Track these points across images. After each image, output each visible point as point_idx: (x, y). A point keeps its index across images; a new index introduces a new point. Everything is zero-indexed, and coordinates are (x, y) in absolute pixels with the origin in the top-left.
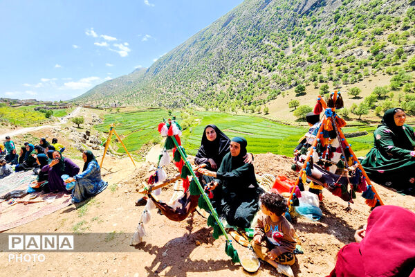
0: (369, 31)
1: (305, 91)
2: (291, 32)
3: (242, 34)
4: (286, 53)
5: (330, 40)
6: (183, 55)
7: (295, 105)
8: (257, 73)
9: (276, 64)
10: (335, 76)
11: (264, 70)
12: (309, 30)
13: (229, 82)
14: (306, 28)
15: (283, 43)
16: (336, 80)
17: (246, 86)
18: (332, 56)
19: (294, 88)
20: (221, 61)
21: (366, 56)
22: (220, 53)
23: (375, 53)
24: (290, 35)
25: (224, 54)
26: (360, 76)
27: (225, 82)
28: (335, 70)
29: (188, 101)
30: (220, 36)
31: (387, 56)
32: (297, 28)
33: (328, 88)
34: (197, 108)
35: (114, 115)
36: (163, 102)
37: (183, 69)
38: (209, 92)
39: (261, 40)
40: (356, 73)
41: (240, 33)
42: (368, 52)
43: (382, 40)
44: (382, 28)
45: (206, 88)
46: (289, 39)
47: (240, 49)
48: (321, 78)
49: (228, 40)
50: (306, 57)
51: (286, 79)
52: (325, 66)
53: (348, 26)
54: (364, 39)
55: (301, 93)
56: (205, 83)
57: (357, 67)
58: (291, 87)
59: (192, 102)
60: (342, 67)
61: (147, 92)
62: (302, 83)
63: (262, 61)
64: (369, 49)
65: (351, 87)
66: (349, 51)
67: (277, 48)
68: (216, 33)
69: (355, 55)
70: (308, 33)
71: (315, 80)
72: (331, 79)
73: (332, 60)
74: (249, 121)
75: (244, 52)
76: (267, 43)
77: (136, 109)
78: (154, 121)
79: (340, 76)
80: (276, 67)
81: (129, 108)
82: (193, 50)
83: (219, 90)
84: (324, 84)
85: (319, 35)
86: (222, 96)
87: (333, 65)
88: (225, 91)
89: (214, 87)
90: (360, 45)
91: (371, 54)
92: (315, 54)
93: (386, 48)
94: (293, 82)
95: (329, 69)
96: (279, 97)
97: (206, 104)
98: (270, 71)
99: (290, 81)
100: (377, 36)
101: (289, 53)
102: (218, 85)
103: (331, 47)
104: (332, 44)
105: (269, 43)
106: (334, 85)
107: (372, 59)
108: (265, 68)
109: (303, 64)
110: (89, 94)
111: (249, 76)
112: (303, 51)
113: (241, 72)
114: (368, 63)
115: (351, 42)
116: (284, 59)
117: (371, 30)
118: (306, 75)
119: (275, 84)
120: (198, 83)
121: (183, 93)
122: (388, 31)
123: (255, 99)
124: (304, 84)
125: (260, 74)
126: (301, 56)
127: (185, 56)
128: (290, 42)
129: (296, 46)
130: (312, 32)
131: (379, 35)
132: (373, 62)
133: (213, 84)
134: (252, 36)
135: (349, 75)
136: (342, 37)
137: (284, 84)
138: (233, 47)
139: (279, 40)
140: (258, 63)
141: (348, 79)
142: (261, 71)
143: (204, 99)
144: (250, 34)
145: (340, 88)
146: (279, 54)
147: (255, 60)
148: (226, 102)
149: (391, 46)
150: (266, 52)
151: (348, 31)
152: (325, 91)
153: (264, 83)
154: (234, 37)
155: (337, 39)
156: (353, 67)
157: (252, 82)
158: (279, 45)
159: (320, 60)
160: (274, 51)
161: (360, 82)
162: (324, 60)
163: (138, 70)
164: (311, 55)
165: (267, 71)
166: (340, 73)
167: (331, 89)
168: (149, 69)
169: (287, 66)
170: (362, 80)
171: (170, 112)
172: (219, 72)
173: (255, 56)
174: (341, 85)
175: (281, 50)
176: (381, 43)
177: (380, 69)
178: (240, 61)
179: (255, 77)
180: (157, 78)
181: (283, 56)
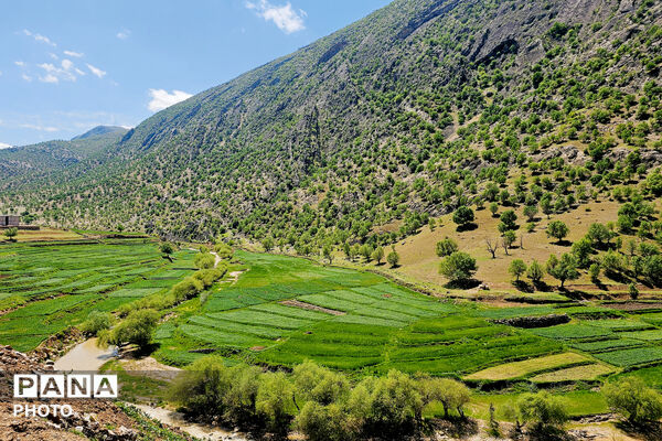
0: (586, 113)
1: (475, 222)
2: (457, 94)
3: (360, 83)
4: (446, 136)
5: (525, 120)
6: (225, 110)
7: (446, 249)
8: (386, 172)
9: (427, 157)
10: (529, 195)
11: (400, 167)
12: (490, 95)
13: (327, 185)
14: (485, 92)
15: (441, 115)
16: (529, 204)
17: (362, 200)
18: (525, 151)
19: (454, 213)
20: (313, 137)
21: (583, 160)
22: (311, 119)
23: (598, 157)
24: (454, 99)
25: (321, 120)
26: (572, 200)
27: (316, 186)
28: (531, 180)
29: (225, 224)
30: (314, 80)
31: (616, 165)
32: (467, 88)
33: (515, 218)
34: (246, 242)
37: (222, 144)
38: (280, 204)
39: (399, 101)
40: (566, 193)
41: (356, 81)
42: (586, 153)
43: (609, 132)
44: (608, 112)
45: (273, 196)
46: (454, 107)
47: (354, 115)
48: (505, 196)
49: (329, 92)
50: (481, 150)
51: (442, 191)
52: (514, 171)
53: (556, 99)
54: (579, 128)
55: (466, 223)
56: (271, 184)
57: (567, 180)
58: (450, 210)
59: (235, 227)
60: (542, 177)
61: (118, 191)
62: (470, 204)
63: (398, 147)
64: (586, 147)
65: (555, 218)
66: (554, 147)
67: (429, 122)
68: (305, 73)
69: (564, 156)
70: (489, 102)
71: (493, 200)
72: (523, 200)
73: (526, 162)
74: (349, 281)
75: (364, 124)
76: (409, 110)
77: (72, 236)
79: (538, 195)
80: (425, 164)
81: (48, 229)
82: (252, 102)
83: (302, 202)
84: (510, 209)
85: (507, 108)
86: (307, 217)
87: (528, 171)
88: (314, 207)
89: (292, 195)
90: (573, 137)
91: (590, 158)
92: (497, 144)
93: (615, 150)
94: (454, 198)
95: (519, 179)
96: (425, 229)
97: (269, 235)
98: (413, 171)
99: (448, 196)
100: (599, 125)
101: (453, 138)
102: (300, 191)
103: (525, 136)
104: (528, 130)
105: (413, 110)
106: (526, 213)
107: (592, 168)
108: (404, 162)
109: (474, 163)
111: (370, 177)
112: (476, 137)
113: (355, 167)
114: (586, 175)
115: (558, 130)
116: (441, 148)
117: (590, 112)
118: (479, 185)
119: (419, 200)
120: (255, 182)
121: (216, 202)
122: (618, 119)
123: (376, 229)
124: (473, 207)
125: (393, 175)
126: (473, 146)
127: (230, 112)
128: (455, 116)
129: (465, 126)
130: (496, 101)
131: (604, 123)
132: (594, 173)
133: (290, 188)
134: (380, 91)
135: (554, 195)
136: (544, 120)
137: (437, 202)
138: (341, 108)
139: (434, 106)
140: (391, 150)
141: (552, 203)
142: (395, 170)
143: (265, 221)
144: (377, 87)
145: (537, 220)
146: (432, 136)
147: (385, 144)
148: (313, 233)
149: (622, 147)
150: (406, 129)
151: (556, 108)
152: (510, 224)
153: (397, 195)
154: (343, 87)
155: (537, 122)
156: (562, 180)
157: (374, 192)
158: (434, 118)
159: (506, 159)
160: (423, 128)
161: (572, 211)
162: (511, 159)
163: (100, 129)
164: (490, 146)
165: (408, 170)
166: (537, 188)
167: (522, 221)
168: (132, 130)
169: (444, 163)
170: (575, 208)
171: (168, 251)
172: (307, 161)
173: (384, 134)
174: (540, 214)
175: (437, 129)
176: (606, 139)
177: (606, 189)
178: (355, 142)
179: (382, 181)
180: (152, 159)
181: (440, 141)
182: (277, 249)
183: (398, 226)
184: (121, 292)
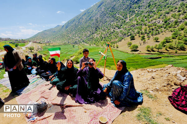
0: (163, 12)
1: (135, 38)
3: (106, 11)
4: (126, 20)
5: (146, 15)
7: (130, 44)
8: (113, 29)
9: (122, 25)
11: (116, 28)
12: (137, 10)
13: (100, 33)
15: (125, 16)
16: (148, 34)
17: (108, 35)
18: (147, 22)
19: (130, 37)
20: (97, 23)
21: (162, 23)
22: (96, 20)
23: (166, 22)
24: (128, 12)
25: (98, 20)
26: (159, 32)
27: (98, 33)
28: (148, 29)
29: (81, 41)
30: (97, 12)
31: (171, 24)
32: (131, 9)
33: (144, 37)
34: (86, 44)
35: (47, 46)
36: (70, 41)
37: (79, 26)
38: (91, 37)
39: (115, 14)
40: (157, 31)
42: (163, 21)
43: (169, 16)
44: (169, 11)
45: (90, 35)
46: (128, 14)
47: (105, 18)
48: (142, 32)
49: (100, 14)
50: (135, 23)
51: (126, 32)
53: (154, 9)
54: (161, 16)
55: (133, 38)
56: (89, 33)
57: (157, 28)
58: (128, 36)
59: (83, 41)
60: (151, 28)
61: (63, 36)
63: (115, 24)
65: (155, 37)
66: (154, 21)
67: (122, 18)
68: (95, 10)
69: (157, 22)
70: (137, 12)
71: (139, 33)
72: (146, 33)
73: (147, 25)
75: (108, 20)
76: (118, 16)
77: (58, 44)
78: (66, 49)
79: (150, 32)
80: (122, 27)
81: (54, 44)
82: (84, 17)
83: (96, 36)
84: (143, 35)
85: (141, 13)
86: (97, 39)
87: (147, 27)
88: (98, 37)
89: (94, 35)
90: (159, 18)
91: (164, 22)
92: (139, 21)
93: (170, 20)
94: (129, 34)
95: (145, 28)
96: (123, 40)
97: (90, 43)
98: (119, 29)
100: (166, 14)
101: (128, 21)
102: (95, 34)
103: (146, 19)
104: (147, 17)
105: (119, 16)
106: (147, 36)
107: (164, 25)
108: (117, 27)
109: (134, 26)
110: (35, 36)
111: (109, 30)
112: (134, 20)
113: (106, 29)
114: (162, 26)
115: (155, 17)
118: (135, 31)
119: (121, 34)
120: (86, 33)
121: (79, 37)
122: (172, 12)
123: (112, 41)
124: (134, 35)
125: (115, 30)
126: (133, 22)
127: (80, 20)
128: (128, 16)
129: (131, 18)
131: (168, 14)
132: (165, 26)
133: (93, 34)
134: (111, 12)
135: (154, 31)
136: (151, 14)
137: (125, 34)
138: (102, 17)
139: (123, 14)
140: (114, 24)
141: (153, 33)
142: (115, 29)
143: (89, 40)
144: (110, 11)
145: (150, 37)
146: (123, 21)
147: (112, 23)
148: (99, 42)
149: (173, 19)
150: (117, 20)
151: (154, 12)
152: (143, 38)
153: (116, 34)
154: (103, 12)
155: (149, 15)
156: (156, 28)
157: (110, 33)
158: (123, 17)
159: (141, 24)
160: (121, 19)
161: (159, 35)
162: (143, 24)
163: (58, 26)
164: (137, 22)
165: (118, 28)
166: (150, 30)
167: (146, 37)
168: (64, 25)
169: (126, 26)
170: (159, 34)
171: (74, 46)
172: (96, 28)
173: (112, 21)
174: (150, 36)
175: (124, 19)
176: (168, 18)
177: (168, 29)
178: (106, 23)
179: (112, 31)
180: (67, 30)
181: (125, 22)
182: (92, 45)
183: (117, 40)
184: (68, 53)
